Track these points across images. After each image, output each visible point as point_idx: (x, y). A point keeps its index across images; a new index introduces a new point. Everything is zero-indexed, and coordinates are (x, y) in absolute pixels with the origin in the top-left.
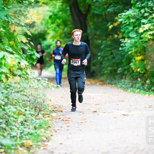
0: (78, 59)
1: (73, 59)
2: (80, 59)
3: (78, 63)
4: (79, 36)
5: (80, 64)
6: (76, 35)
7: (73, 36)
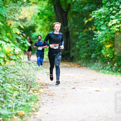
0: (57, 44)
1: (54, 44)
2: (58, 44)
3: (57, 47)
4: (58, 27)
5: (58, 48)
7: (54, 28)
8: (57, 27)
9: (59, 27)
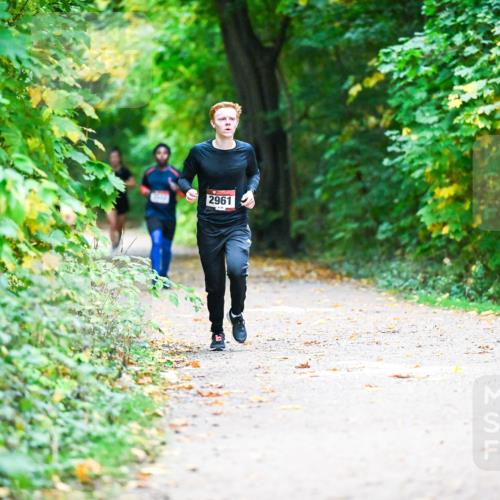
1: (214, 192)
2: (233, 192)
3: (230, 203)
4: (228, 121)
5: (233, 205)
6: (221, 117)
7: (214, 122)
8: (224, 119)
9: (232, 119)
